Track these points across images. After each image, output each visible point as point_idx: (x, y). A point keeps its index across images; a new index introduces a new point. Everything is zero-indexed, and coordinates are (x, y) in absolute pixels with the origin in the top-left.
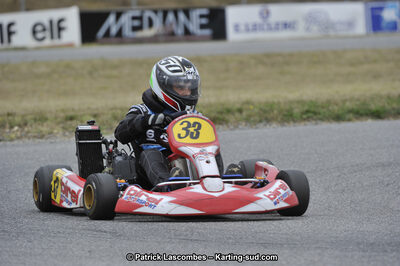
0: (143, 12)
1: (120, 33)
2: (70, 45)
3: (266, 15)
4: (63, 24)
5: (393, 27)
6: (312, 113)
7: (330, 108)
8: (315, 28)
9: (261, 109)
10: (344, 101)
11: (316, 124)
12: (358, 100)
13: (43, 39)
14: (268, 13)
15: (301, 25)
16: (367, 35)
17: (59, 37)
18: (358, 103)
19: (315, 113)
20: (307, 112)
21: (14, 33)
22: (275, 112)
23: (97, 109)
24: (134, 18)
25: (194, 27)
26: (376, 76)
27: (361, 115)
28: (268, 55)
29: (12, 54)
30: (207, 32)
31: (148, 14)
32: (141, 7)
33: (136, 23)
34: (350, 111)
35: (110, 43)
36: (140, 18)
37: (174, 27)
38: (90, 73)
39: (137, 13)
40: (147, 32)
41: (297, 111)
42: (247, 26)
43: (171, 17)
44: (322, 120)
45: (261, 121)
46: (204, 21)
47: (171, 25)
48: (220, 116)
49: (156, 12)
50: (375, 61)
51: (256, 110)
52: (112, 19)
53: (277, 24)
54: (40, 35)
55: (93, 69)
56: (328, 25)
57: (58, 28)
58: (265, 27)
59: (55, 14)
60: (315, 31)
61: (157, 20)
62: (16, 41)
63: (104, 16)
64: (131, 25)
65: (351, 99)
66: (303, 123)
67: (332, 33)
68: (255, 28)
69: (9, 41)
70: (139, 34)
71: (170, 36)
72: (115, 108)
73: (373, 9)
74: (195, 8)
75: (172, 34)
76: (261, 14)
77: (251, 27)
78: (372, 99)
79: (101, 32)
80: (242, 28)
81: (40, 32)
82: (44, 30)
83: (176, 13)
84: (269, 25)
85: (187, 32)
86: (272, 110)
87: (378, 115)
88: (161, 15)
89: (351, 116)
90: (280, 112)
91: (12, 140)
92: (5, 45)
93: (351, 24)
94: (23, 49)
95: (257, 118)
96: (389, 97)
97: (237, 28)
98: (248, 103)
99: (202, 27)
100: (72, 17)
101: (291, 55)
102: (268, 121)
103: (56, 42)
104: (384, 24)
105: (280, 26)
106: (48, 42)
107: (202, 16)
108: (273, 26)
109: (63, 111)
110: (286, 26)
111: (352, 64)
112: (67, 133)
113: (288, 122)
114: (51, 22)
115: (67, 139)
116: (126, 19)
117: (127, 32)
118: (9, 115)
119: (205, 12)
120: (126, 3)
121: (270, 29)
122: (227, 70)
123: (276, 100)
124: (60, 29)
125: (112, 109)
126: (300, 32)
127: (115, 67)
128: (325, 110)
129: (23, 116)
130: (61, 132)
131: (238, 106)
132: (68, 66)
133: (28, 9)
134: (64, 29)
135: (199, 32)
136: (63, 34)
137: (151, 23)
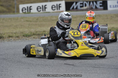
0: (83, 2)
1: (77, 8)
2: (62, 11)
4: (60, 6)
9: (117, 30)
13: (55, 10)
21: (46, 8)
24: (81, 4)
25: (98, 6)
29: (45, 14)
30: (102, 8)
31: (85, 2)
33: (82, 5)
35: (74, 11)
36: (83, 4)
37: (93, 6)
40: (84, 8)
42: (113, 6)
43: (91, 3)
46: (101, 4)
47: (92, 5)
49: (87, 2)
51: (116, 30)
52: (74, 4)
54: (54, 9)
57: (59, 6)
59: (58, 3)
61: (88, 4)
62: (47, 10)
63: (73, 3)
64: (80, 6)
68: (116, 6)
69: (45, 10)
70: (82, 8)
74: (98, 1)
75: (92, 8)
77: (114, 6)
79: (71, 8)
80: (112, 6)
81: (54, 8)
82: (55, 7)
83: (93, 2)
85: (96, 7)
92: (44, 11)
94: (49, 12)
97: (110, 6)
98: (113, 28)
99: (100, 6)
100: (63, 4)
103: (58, 10)
106: (56, 10)
107: (100, 3)
114: (57, 5)
116: (78, 4)
117: (79, 8)
118: (44, 31)
122: (107, 18)
124: (60, 7)
127: (75, 18)
131: (110, 29)
133: (50, 1)
134: (61, 7)
135: (99, 8)
136: (61, 8)
137: (86, 5)
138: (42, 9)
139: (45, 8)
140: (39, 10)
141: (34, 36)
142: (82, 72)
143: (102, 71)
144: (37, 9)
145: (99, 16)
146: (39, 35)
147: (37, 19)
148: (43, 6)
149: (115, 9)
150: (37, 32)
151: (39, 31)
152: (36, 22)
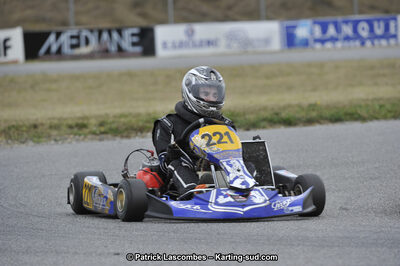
0: (80, 32)
1: (59, 51)
2: (15, 62)
3: (190, 33)
4: (8, 44)
5: (305, 43)
7: (247, 117)
10: (260, 110)
12: (273, 109)
14: (193, 31)
15: (223, 42)
16: (281, 51)
17: (5, 54)
18: (271, 112)
23: (37, 120)
24: (72, 37)
25: (126, 44)
26: (290, 88)
27: (275, 123)
30: (138, 49)
31: (85, 33)
32: (78, 27)
33: (74, 41)
34: (264, 120)
35: (50, 60)
36: (78, 37)
37: (108, 44)
39: (75, 33)
40: (84, 50)
42: (174, 43)
43: (105, 36)
44: (240, 127)
46: (135, 39)
47: (106, 43)
49: (92, 31)
52: (52, 38)
53: (201, 41)
55: (35, 84)
56: (247, 43)
57: (4, 47)
60: (235, 47)
61: (93, 39)
63: (46, 35)
64: (69, 43)
65: (265, 109)
67: (250, 49)
68: (181, 45)
70: (77, 51)
71: (105, 53)
72: (54, 118)
73: (288, 28)
74: (127, 27)
75: (107, 51)
76: (187, 32)
77: (177, 45)
78: (284, 108)
79: (43, 50)
80: (169, 45)
83: (110, 32)
84: (193, 42)
85: (120, 49)
87: (289, 123)
88: (96, 34)
89: (263, 124)
93: (267, 41)
96: (300, 106)
97: (165, 45)
99: (134, 44)
100: (16, 36)
103: (3, 59)
104: (297, 41)
105: (204, 44)
107: (133, 35)
108: (197, 43)
110: (209, 43)
112: (10, 141)
115: (9, 146)
116: (65, 39)
117: (66, 50)
119: (136, 31)
120: (65, 24)
121: (195, 46)
122: (155, 83)
124: (6, 48)
125: (49, 119)
126: (222, 48)
127: (55, 81)
130: (4, 140)
132: (12, 81)
134: (9, 47)
135: (131, 49)
136: (9, 52)
137: (87, 42)
142: (76, 253)
143: (141, 247)
145: (130, 75)
149: (178, 52)
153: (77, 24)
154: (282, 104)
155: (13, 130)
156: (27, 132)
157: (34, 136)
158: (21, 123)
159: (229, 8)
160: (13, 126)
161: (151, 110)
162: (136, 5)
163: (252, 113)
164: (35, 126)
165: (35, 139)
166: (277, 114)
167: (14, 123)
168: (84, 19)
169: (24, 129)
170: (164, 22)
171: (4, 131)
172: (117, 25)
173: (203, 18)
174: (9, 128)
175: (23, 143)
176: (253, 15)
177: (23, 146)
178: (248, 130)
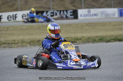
0: (54, 11)
3: (89, 12)
6: (101, 40)
7: (107, 38)
8: (103, 16)
10: (111, 36)
11: (103, 43)
12: (115, 36)
14: (90, 11)
15: (100, 15)
16: (118, 18)
18: (114, 37)
19: (102, 40)
20: (100, 39)
22: (91, 39)
23: (39, 39)
24: (51, 13)
25: (69, 15)
26: (121, 29)
27: (116, 40)
28: (90, 23)
29: (16, 23)
30: (72, 17)
31: (55, 12)
32: (53, 10)
33: (52, 14)
34: (112, 39)
36: (53, 13)
37: (63, 15)
38: (38, 28)
39: (52, 11)
40: (55, 17)
41: (97, 39)
42: (84, 15)
43: (62, 12)
44: (104, 42)
45: (86, 42)
46: (72, 14)
48: (75, 41)
49: (58, 11)
50: (120, 25)
52: (45, 13)
53: (93, 14)
56: (107, 15)
58: (89, 15)
61: (58, 14)
62: (18, 19)
64: (50, 15)
65: (112, 36)
66: (99, 43)
67: (108, 17)
68: (86, 15)
69: (15, 19)
70: (53, 17)
71: (62, 18)
73: (120, 10)
74: (69, 10)
75: (62, 17)
76: (88, 11)
77: (85, 15)
78: (119, 36)
80: (83, 15)
81: (24, 17)
82: (26, 16)
84: (90, 15)
85: (67, 17)
86: (90, 39)
88: (59, 12)
89: (112, 40)
90: (92, 39)
91: (15, 48)
93: (114, 14)
94: (19, 22)
95: (86, 41)
98: (83, 37)
99: (71, 15)
101: (96, 23)
102: (89, 42)
105: (93, 15)
107: (71, 12)
108: (91, 15)
109: (29, 39)
110: (95, 15)
111: (114, 26)
113: (94, 42)
115: (30, 47)
116: (49, 13)
118: (14, 40)
119: (72, 11)
120: (49, 9)
121: (91, 16)
122: (78, 27)
123: (91, 36)
126: (99, 17)
128: (105, 39)
129: (18, 41)
131: (80, 38)
133: (21, 10)
135: (70, 17)
137: (56, 14)
138: (12, 19)
139: (16, 17)
140: (10, 19)
141: (4, 45)
144: (8, 18)
145: (70, 25)
146: (9, 44)
147: (8, 28)
148: (13, 15)
149: (85, 18)
150: (7, 41)
151: (9, 40)
152: (6, 31)
153: (53, 9)
154: (118, 34)
155: (32, 42)
156: (36, 43)
157: (38, 44)
158: (34, 40)
159: (102, 4)
160: (32, 41)
161: (76, 36)
162: (72, 3)
163: (108, 37)
164: (39, 41)
165: (39, 45)
166: (116, 38)
167: (32, 40)
168: (55, 7)
169: (35, 42)
170: (81, 8)
171: (29, 43)
172: (66, 9)
173: (93, 7)
174: (31, 42)
175: (35, 46)
176: (109, 6)
177: (35, 47)
178: (107, 42)
